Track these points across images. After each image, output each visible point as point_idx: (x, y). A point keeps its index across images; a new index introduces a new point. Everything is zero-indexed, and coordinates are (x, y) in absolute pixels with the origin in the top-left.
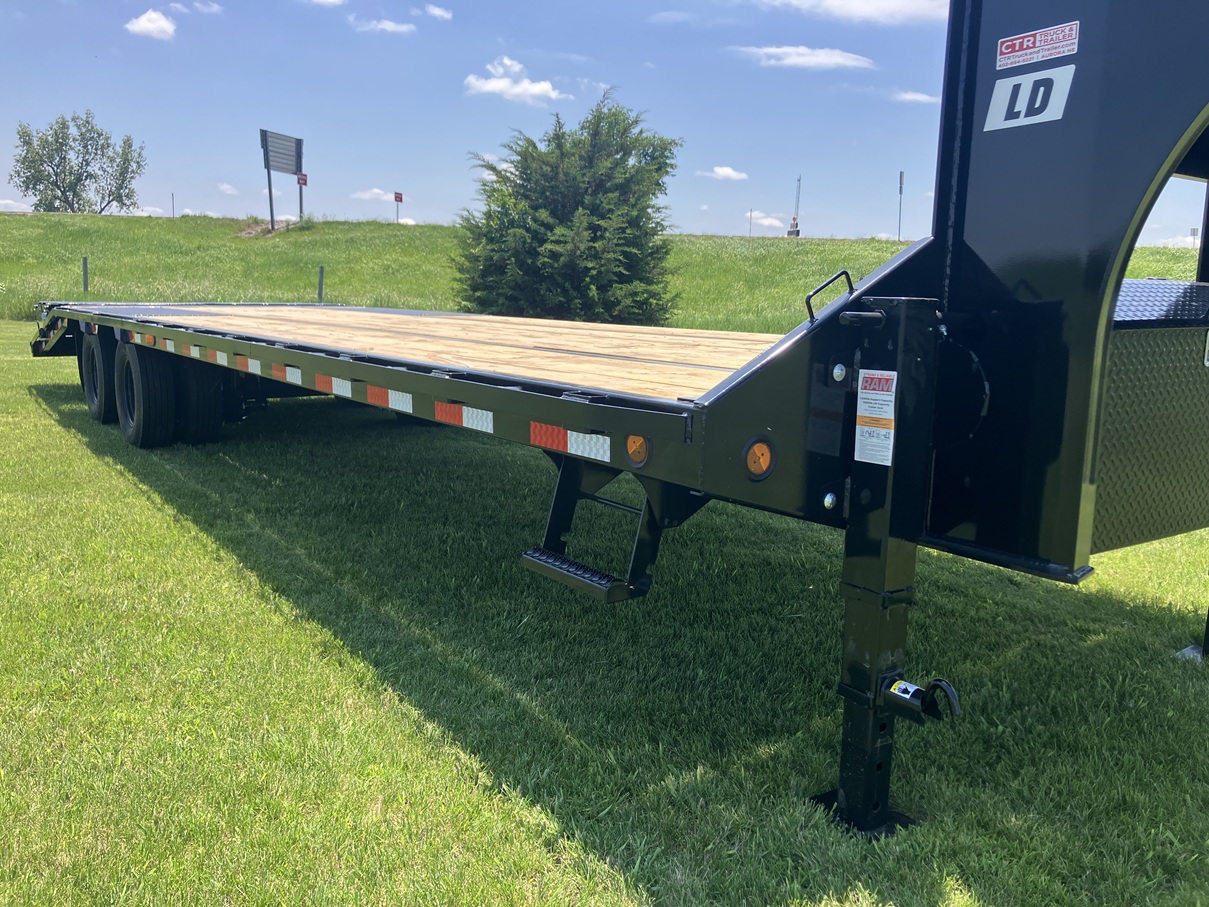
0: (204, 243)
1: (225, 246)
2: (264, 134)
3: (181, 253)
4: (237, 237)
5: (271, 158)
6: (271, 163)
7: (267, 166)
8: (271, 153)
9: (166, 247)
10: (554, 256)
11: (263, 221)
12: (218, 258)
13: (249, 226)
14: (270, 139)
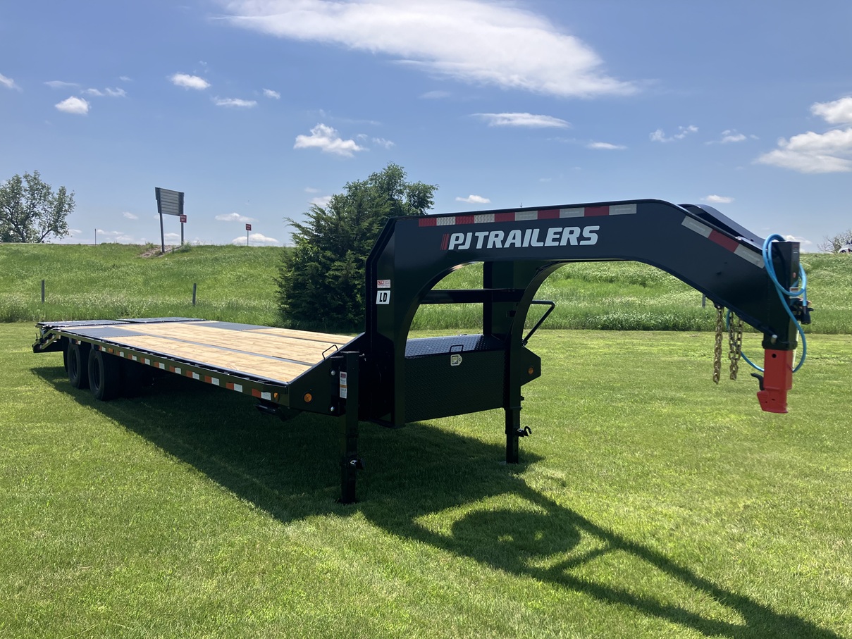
0: (117, 263)
1: (131, 264)
2: (158, 190)
3: (102, 270)
4: (139, 258)
5: (162, 206)
6: (163, 209)
7: (160, 211)
8: (162, 203)
9: (91, 266)
10: (336, 278)
11: (156, 246)
12: (127, 273)
13: (147, 250)
14: (161, 193)
